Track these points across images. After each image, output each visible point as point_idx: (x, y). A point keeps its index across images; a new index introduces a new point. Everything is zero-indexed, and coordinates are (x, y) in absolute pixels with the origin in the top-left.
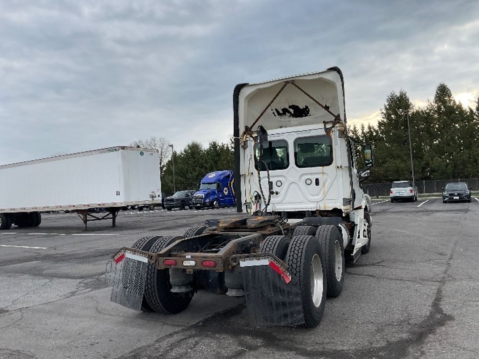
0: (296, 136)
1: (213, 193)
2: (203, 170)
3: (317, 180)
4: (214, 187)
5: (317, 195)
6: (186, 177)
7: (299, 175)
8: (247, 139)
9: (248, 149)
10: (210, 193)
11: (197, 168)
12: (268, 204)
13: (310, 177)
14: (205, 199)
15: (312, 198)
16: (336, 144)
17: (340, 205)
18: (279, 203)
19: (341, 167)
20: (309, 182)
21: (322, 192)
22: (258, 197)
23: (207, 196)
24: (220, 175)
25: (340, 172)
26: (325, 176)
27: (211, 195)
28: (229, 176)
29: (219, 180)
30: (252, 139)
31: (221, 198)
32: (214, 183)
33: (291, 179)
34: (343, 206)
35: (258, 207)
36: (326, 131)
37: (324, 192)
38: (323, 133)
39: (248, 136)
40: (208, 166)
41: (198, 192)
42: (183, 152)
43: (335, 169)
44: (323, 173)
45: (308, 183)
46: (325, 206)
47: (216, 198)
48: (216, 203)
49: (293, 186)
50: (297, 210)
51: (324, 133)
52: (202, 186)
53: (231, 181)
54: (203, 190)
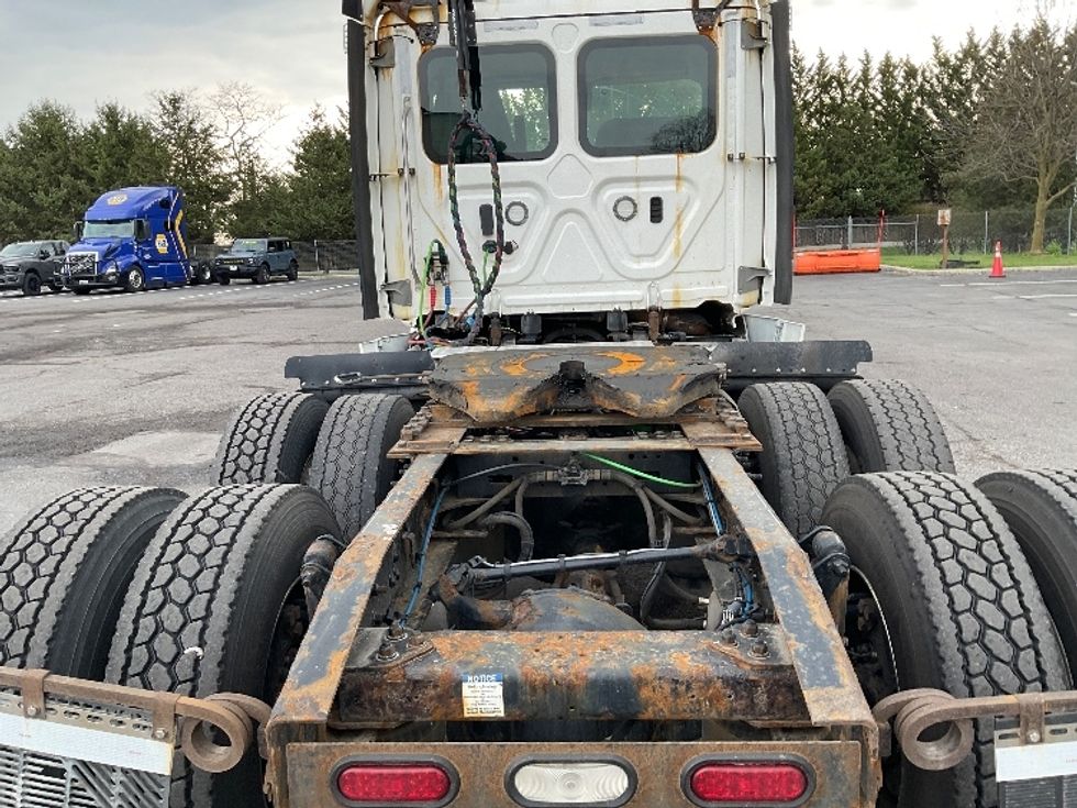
0: (588, 31)
1: (126, 249)
2: (82, 184)
3: (656, 204)
4: (126, 231)
5: (654, 256)
6: (31, 204)
7: (591, 185)
8: (393, 31)
9: (394, 72)
10: (116, 249)
11: (66, 178)
12: (488, 289)
13: (629, 190)
14: (103, 263)
15: (635, 266)
16: (730, 74)
17: (726, 291)
18: (516, 284)
19: (742, 158)
20: (625, 210)
21: (671, 248)
22: (438, 261)
23: (108, 256)
24: (142, 199)
25: (737, 175)
26: (685, 188)
27: (117, 255)
28: (165, 203)
29: (141, 214)
30: (411, 33)
31: (148, 261)
32: (127, 220)
33: (565, 199)
34: (736, 295)
35: (441, 298)
36: (698, 22)
37: (677, 248)
38: (686, 25)
39: (396, 20)
40: (98, 174)
41: (77, 246)
42: (17, 131)
43: (722, 166)
44: (679, 178)
45: (622, 212)
46: (677, 293)
47: (136, 263)
48: (136, 277)
49: (570, 222)
50: (578, 310)
51: (691, 28)
52: (89, 230)
53: (174, 216)
54: (96, 241)
